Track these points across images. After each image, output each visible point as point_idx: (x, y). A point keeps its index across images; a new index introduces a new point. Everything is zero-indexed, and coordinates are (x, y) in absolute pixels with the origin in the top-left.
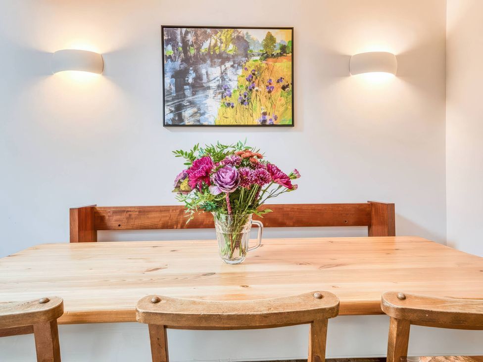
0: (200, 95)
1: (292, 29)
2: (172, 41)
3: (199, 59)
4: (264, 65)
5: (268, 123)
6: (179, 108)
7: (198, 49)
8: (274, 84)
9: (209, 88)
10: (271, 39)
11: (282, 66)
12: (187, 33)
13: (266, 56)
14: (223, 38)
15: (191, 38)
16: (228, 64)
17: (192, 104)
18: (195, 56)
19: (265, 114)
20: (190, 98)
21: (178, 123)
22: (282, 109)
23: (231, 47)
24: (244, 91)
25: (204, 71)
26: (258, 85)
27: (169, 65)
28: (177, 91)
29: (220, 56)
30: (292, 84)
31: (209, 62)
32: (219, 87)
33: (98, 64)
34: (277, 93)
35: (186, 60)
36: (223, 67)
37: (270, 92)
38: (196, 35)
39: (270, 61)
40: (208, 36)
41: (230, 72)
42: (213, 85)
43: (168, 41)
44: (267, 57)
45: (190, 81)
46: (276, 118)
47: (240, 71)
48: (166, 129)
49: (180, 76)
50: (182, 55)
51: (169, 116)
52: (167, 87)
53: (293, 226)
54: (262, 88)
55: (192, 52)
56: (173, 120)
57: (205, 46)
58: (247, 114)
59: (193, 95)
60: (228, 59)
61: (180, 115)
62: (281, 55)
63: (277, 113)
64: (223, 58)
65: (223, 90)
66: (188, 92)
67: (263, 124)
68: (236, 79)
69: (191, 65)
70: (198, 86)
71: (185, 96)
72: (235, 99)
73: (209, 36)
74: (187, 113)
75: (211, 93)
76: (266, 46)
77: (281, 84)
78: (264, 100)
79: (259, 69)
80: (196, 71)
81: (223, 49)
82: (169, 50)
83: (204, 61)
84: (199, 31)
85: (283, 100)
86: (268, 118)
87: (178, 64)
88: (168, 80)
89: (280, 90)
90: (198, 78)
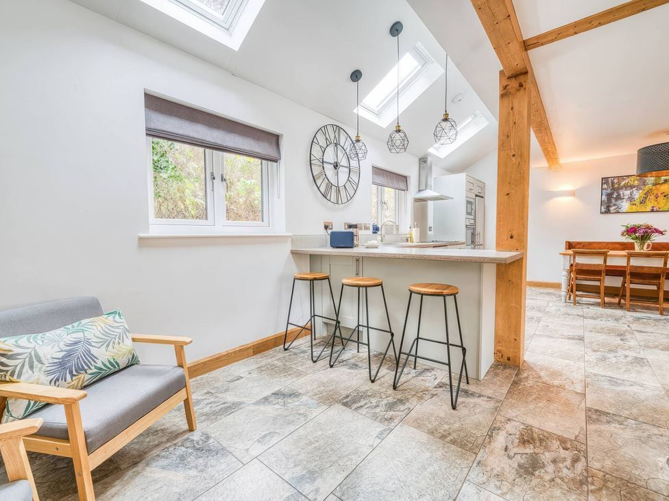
0: (619, 201)
2: (607, 183)
3: (620, 188)
4: (654, 187)
5: (655, 210)
6: (608, 207)
7: (619, 185)
8: (659, 195)
11: (665, 188)
12: (614, 179)
14: (632, 179)
15: (616, 181)
17: (614, 205)
18: (618, 188)
19: (653, 207)
21: (608, 212)
22: (663, 205)
23: (636, 182)
24: (642, 199)
25: (621, 193)
26: (650, 196)
27: (604, 192)
29: (630, 186)
33: (573, 194)
34: (661, 198)
35: (613, 189)
37: (657, 198)
39: (658, 186)
40: (624, 180)
43: (605, 183)
44: (656, 184)
45: (615, 196)
46: (659, 208)
47: (641, 191)
48: (602, 215)
49: (609, 196)
50: (611, 187)
51: (603, 210)
54: (653, 197)
55: (616, 186)
57: (623, 183)
58: (643, 207)
60: (634, 187)
62: (664, 183)
63: (660, 206)
64: (632, 187)
65: (631, 199)
66: (613, 201)
67: (652, 211)
68: (638, 195)
70: (619, 198)
72: (637, 202)
74: (612, 209)
76: (656, 180)
77: (664, 194)
78: (653, 201)
79: (651, 190)
81: (632, 183)
82: (605, 186)
83: (622, 189)
84: (620, 178)
85: (664, 201)
86: (655, 208)
87: (609, 191)
89: (663, 197)
90: (619, 195)
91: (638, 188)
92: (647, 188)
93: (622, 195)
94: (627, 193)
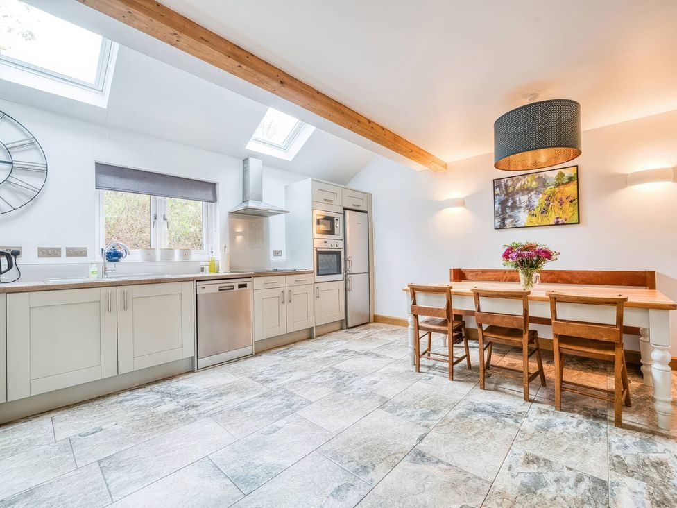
1: (577, 166)
2: (499, 186)
4: (557, 189)
5: (560, 223)
6: (503, 220)
7: (514, 188)
8: (564, 200)
9: (521, 207)
10: (562, 175)
11: (570, 190)
12: (507, 181)
13: (558, 185)
14: (529, 179)
15: (510, 183)
16: (532, 193)
17: (511, 216)
18: (512, 192)
19: (558, 218)
20: (510, 214)
21: (503, 227)
22: (570, 214)
23: (534, 183)
24: (543, 206)
25: (517, 199)
26: (553, 202)
27: (498, 198)
28: (502, 211)
29: (527, 189)
30: (578, 198)
31: (520, 193)
32: (527, 206)
33: (462, 203)
34: (567, 205)
35: (508, 194)
36: (529, 195)
37: (561, 205)
38: (513, 180)
39: (561, 187)
40: (519, 180)
41: (533, 198)
42: (523, 205)
43: (497, 187)
44: (559, 185)
45: (510, 204)
46: (566, 220)
47: (541, 196)
48: (496, 231)
49: (503, 204)
50: (505, 192)
51: (498, 224)
52: (496, 209)
53: (579, 283)
54: (556, 203)
55: (511, 190)
56: (500, 226)
57: (518, 185)
58: (545, 219)
59: (511, 212)
60: (532, 190)
61: (504, 224)
62: (569, 182)
63: (566, 217)
64: (529, 190)
65: (529, 207)
66: (508, 210)
67: (557, 224)
68: (537, 201)
69: (509, 197)
70: (515, 207)
71: (506, 213)
72: (537, 211)
73: (521, 180)
74: (508, 222)
75: (522, 210)
76: (558, 179)
77: (570, 200)
78: (557, 210)
79: (553, 193)
80: (513, 199)
81: (529, 185)
82: (498, 191)
83: (518, 193)
84: (514, 179)
85: (571, 209)
86: (560, 220)
87: (502, 197)
88: (497, 206)
89: (569, 203)
90: (514, 202)
91: (538, 192)
92: (548, 191)
93: (518, 203)
94: (525, 198)
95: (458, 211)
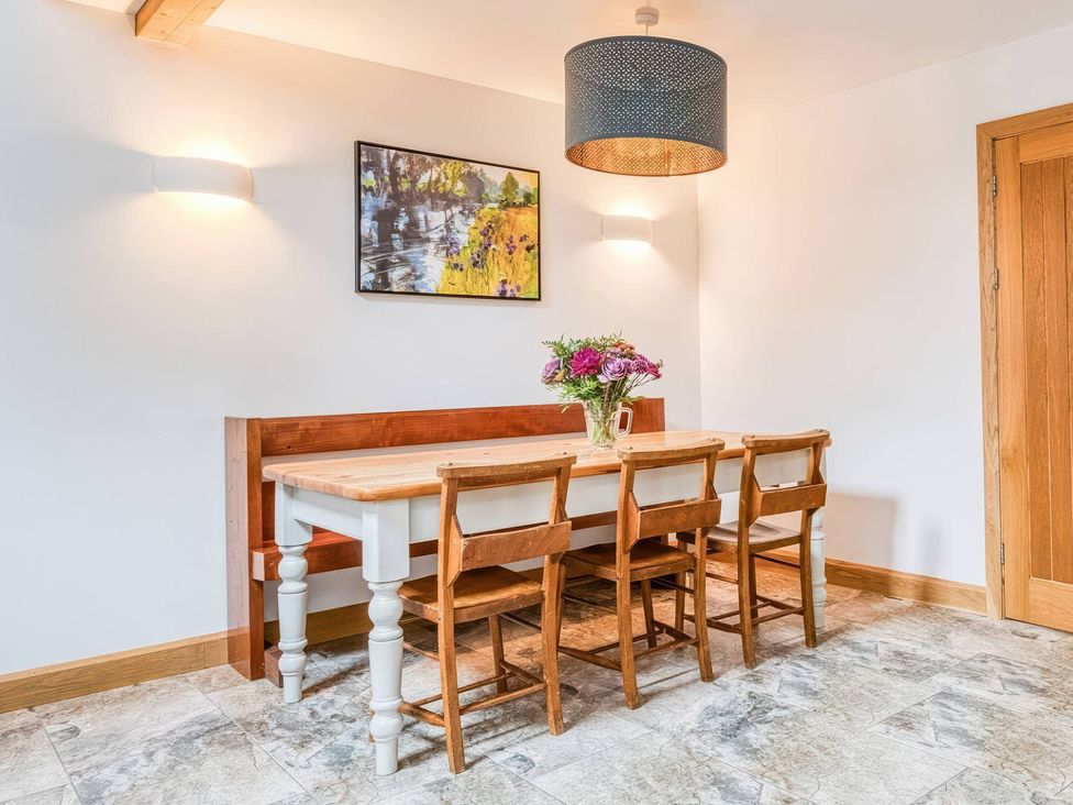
0: (415, 249)
1: (538, 172)
2: (374, 165)
3: (414, 198)
4: (503, 215)
5: (508, 295)
6: (383, 267)
7: (414, 182)
8: (516, 242)
9: (428, 240)
10: (511, 183)
11: (525, 219)
12: (397, 157)
13: (506, 205)
14: (449, 172)
15: (402, 165)
16: (456, 210)
17: (403, 261)
18: (409, 193)
19: (504, 282)
20: (401, 253)
21: (381, 288)
22: (526, 277)
23: (460, 185)
24: (476, 250)
25: (421, 215)
26: (496, 242)
27: (369, 201)
28: (380, 241)
29: (444, 196)
30: (539, 245)
31: (428, 202)
32: (443, 240)
34: (520, 254)
35: (395, 196)
36: (448, 211)
37: (510, 253)
38: (410, 162)
39: (512, 211)
40: (426, 166)
41: (458, 221)
42: (435, 236)
43: (368, 166)
44: (508, 205)
45: (401, 227)
46: (518, 289)
47: (472, 221)
48: (361, 298)
49: (385, 219)
50: (390, 188)
51: (368, 278)
52: (365, 232)
53: (543, 434)
54: (501, 247)
55: (405, 186)
56: (374, 283)
57: (424, 179)
58: (481, 281)
59: (405, 248)
60: (455, 202)
61: (385, 277)
62: (525, 205)
63: (520, 283)
64: (448, 200)
65: (448, 244)
66: (397, 244)
67: (502, 296)
68: (466, 232)
69: (401, 204)
70: (413, 235)
71: (393, 249)
72: (465, 258)
73: (429, 167)
74: (396, 274)
75: (431, 247)
76: (506, 191)
77: (525, 244)
78: (503, 263)
79: (497, 220)
80: (410, 213)
81: (449, 187)
82: (369, 178)
83: (422, 201)
84: (415, 157)
85: (528, 266)
86: (508, 288)
87: (382, 201)
88: (368, 224)
89: (524, 251)
90: (413, 224)
91: (468, 212)
92: (490, 209)
93: (423, 228)
94: (438, 218)
95: (228, 209)
